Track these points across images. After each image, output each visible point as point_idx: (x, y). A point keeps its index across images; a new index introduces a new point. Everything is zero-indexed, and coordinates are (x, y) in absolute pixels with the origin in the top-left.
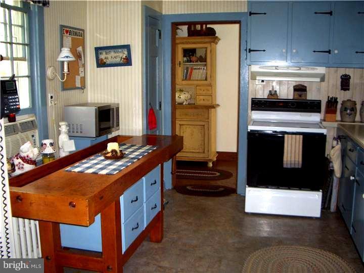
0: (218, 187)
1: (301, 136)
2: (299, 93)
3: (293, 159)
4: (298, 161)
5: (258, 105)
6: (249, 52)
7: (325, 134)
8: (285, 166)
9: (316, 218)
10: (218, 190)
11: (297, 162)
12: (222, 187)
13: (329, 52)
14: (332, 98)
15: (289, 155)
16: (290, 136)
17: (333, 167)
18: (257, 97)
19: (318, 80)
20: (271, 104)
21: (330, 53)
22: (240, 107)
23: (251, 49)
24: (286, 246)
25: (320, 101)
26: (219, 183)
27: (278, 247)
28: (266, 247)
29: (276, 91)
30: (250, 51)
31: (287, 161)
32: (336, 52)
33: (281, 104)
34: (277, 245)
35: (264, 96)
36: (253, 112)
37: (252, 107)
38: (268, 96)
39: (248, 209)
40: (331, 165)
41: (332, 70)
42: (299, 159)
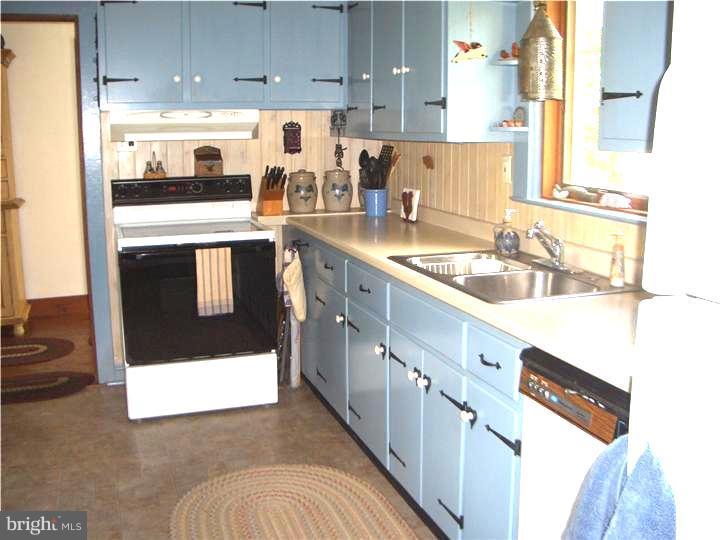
0: (55, 376)
1: (229, 250)
2: (208, 163)
3: (216, 297)
4: (227, 300)
5: (127, 193)
6: (105, 83)
7: (271, 240)
8: (202, 313)
9: (272, 406)
10: (56, 384)
11: (224, 303)
12: (63, 374)
13: (264, 80)
14: (273, 170)
15: (208, 291)
16: (206, 251)
17: (290, 301)
18: (121, 178)
19: (248, 135)
20: (152, 189)
21: (265, 83)
22: (88, 201)
23: (108, 77)
24: (236, 474)
25: (249, 176)
26: (52, 367)
27: (221, 478)
28: (200, 484)
29: (160, 163)
30: (106, 81)
31: (205, 302)
32: (278, 79)
33: (173, 188)
34: (219, 475)
35: (135, 174)
36: (117, 209)
37: (114, 198)
38: (146, 172)
39: (135, 412)
40: (286, 298)
41: (268, 114)
42: (227, 295)
